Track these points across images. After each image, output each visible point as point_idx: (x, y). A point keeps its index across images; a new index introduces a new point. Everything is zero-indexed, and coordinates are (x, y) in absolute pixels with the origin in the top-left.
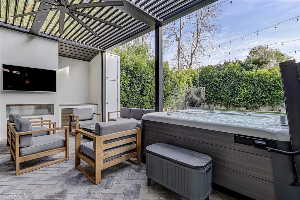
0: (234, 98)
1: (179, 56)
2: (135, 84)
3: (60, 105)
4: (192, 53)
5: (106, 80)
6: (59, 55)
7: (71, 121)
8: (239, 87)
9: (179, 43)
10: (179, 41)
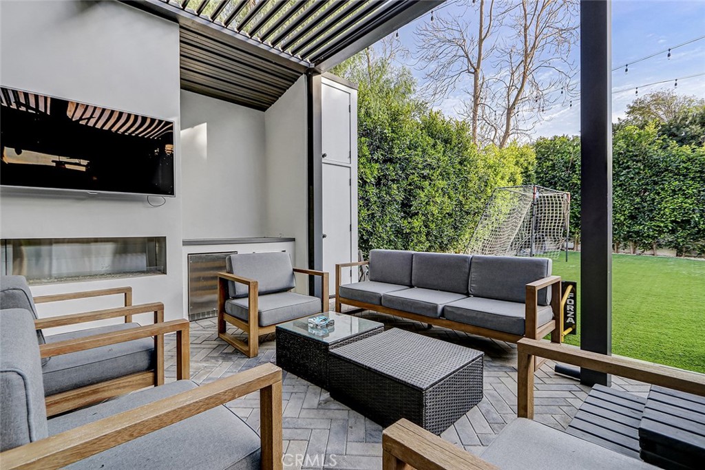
0: (641, 224)
1: (475, 112)
2: (393, 181)
3: (186, 243)
4: (511, 104)
5: (321, 163)
6: (181, 88)
7: (225, 296)
8: (659, 193)
9: (476, 79)
10: (475, 73)
